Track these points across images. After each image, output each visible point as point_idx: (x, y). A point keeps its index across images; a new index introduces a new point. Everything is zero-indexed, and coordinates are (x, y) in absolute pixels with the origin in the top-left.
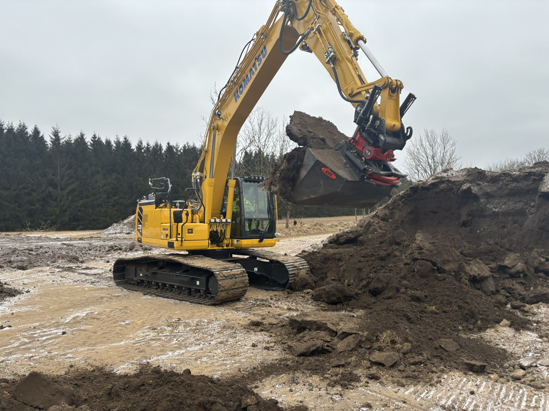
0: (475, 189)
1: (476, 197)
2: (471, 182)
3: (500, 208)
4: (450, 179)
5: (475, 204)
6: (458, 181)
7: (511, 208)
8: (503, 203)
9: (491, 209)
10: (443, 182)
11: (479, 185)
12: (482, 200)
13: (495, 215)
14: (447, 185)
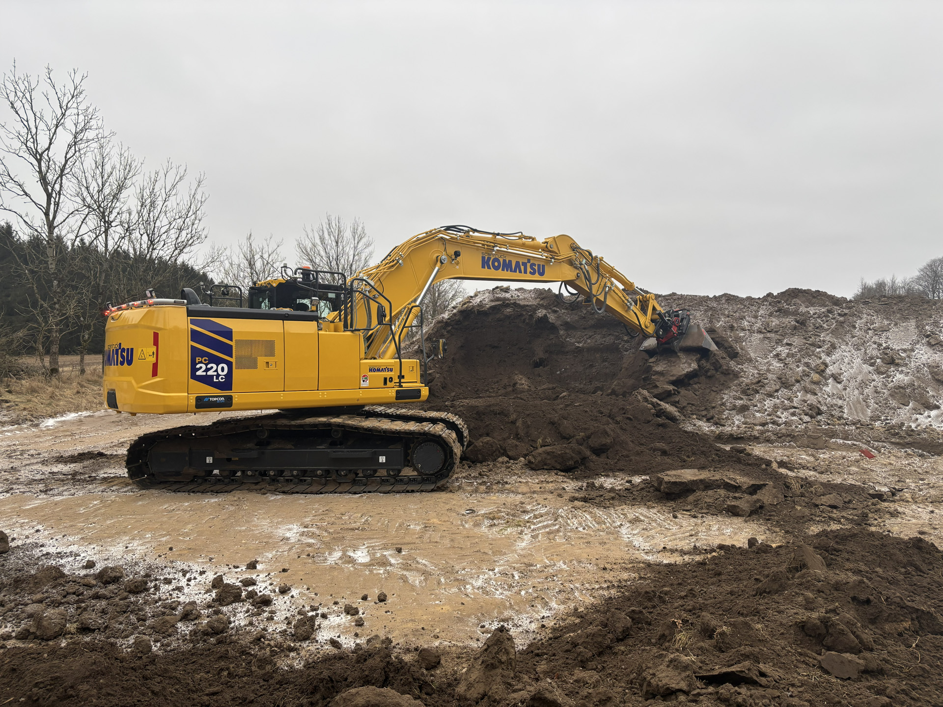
0: (552, 318)
1: (553, 328)
2: (546, 308)
3: (585, 343)
4: (518, 302)
5: (552, 336)
6: (530, 306)
7: (599, 342)
8: (588, 336)
9: (573, 344)
10: (508, 306)
11: (555, 312)
12: (562, 332)
13: (579, 350)
14: (514, 310)
